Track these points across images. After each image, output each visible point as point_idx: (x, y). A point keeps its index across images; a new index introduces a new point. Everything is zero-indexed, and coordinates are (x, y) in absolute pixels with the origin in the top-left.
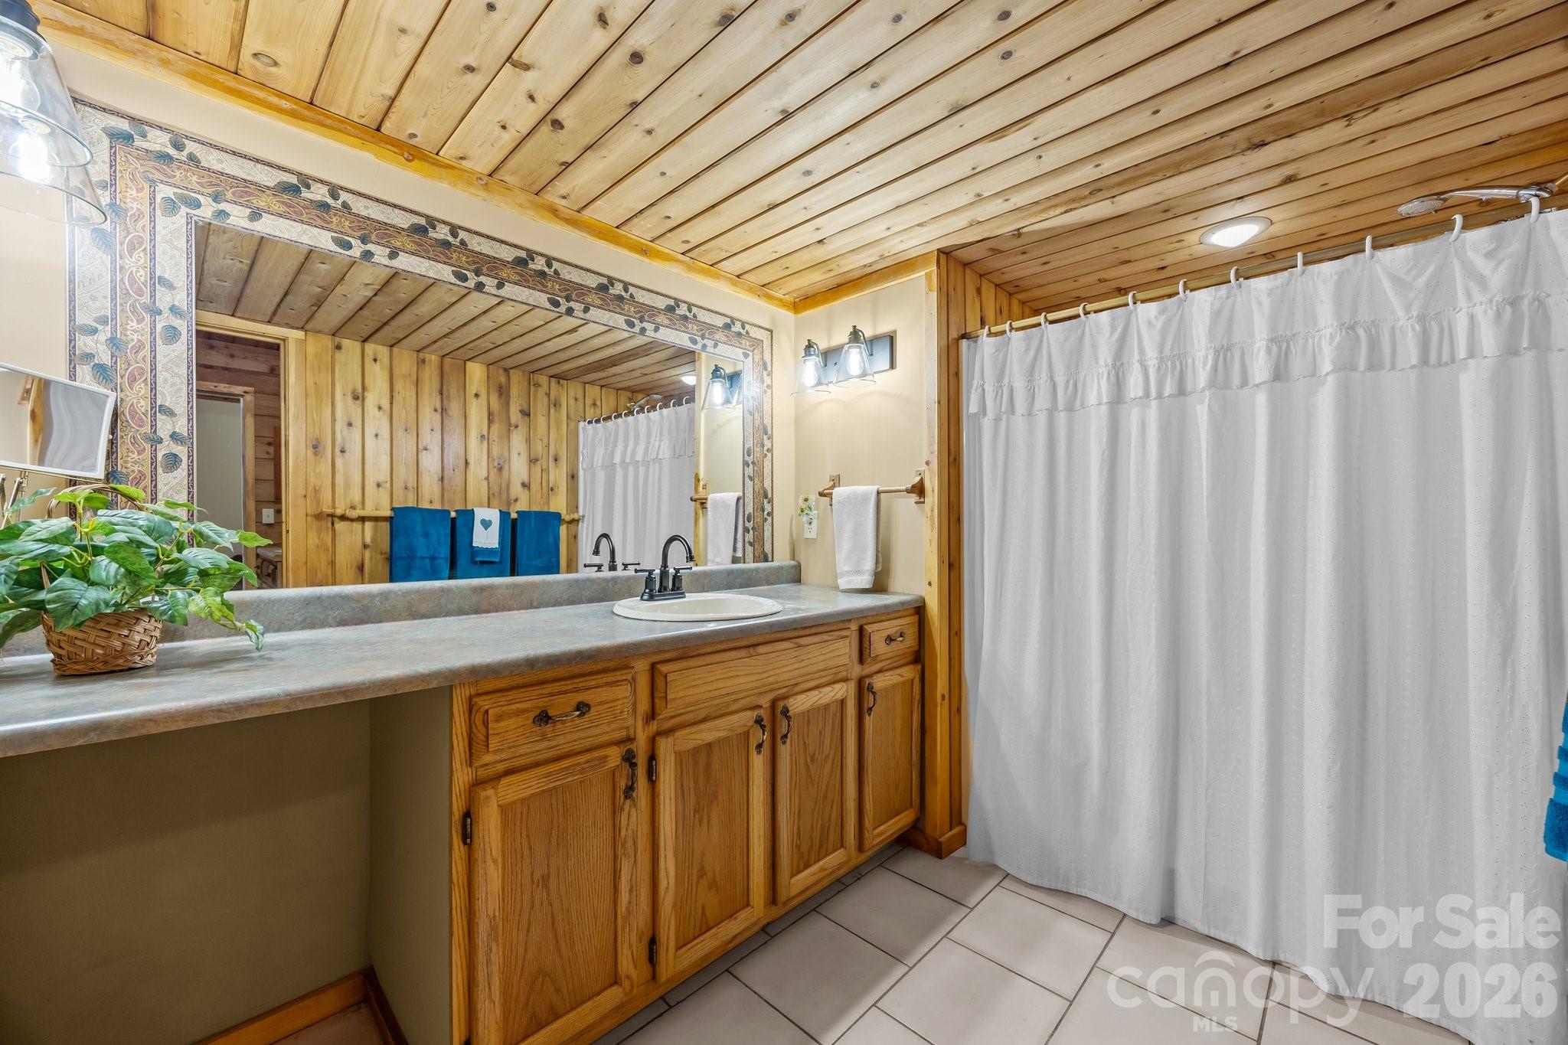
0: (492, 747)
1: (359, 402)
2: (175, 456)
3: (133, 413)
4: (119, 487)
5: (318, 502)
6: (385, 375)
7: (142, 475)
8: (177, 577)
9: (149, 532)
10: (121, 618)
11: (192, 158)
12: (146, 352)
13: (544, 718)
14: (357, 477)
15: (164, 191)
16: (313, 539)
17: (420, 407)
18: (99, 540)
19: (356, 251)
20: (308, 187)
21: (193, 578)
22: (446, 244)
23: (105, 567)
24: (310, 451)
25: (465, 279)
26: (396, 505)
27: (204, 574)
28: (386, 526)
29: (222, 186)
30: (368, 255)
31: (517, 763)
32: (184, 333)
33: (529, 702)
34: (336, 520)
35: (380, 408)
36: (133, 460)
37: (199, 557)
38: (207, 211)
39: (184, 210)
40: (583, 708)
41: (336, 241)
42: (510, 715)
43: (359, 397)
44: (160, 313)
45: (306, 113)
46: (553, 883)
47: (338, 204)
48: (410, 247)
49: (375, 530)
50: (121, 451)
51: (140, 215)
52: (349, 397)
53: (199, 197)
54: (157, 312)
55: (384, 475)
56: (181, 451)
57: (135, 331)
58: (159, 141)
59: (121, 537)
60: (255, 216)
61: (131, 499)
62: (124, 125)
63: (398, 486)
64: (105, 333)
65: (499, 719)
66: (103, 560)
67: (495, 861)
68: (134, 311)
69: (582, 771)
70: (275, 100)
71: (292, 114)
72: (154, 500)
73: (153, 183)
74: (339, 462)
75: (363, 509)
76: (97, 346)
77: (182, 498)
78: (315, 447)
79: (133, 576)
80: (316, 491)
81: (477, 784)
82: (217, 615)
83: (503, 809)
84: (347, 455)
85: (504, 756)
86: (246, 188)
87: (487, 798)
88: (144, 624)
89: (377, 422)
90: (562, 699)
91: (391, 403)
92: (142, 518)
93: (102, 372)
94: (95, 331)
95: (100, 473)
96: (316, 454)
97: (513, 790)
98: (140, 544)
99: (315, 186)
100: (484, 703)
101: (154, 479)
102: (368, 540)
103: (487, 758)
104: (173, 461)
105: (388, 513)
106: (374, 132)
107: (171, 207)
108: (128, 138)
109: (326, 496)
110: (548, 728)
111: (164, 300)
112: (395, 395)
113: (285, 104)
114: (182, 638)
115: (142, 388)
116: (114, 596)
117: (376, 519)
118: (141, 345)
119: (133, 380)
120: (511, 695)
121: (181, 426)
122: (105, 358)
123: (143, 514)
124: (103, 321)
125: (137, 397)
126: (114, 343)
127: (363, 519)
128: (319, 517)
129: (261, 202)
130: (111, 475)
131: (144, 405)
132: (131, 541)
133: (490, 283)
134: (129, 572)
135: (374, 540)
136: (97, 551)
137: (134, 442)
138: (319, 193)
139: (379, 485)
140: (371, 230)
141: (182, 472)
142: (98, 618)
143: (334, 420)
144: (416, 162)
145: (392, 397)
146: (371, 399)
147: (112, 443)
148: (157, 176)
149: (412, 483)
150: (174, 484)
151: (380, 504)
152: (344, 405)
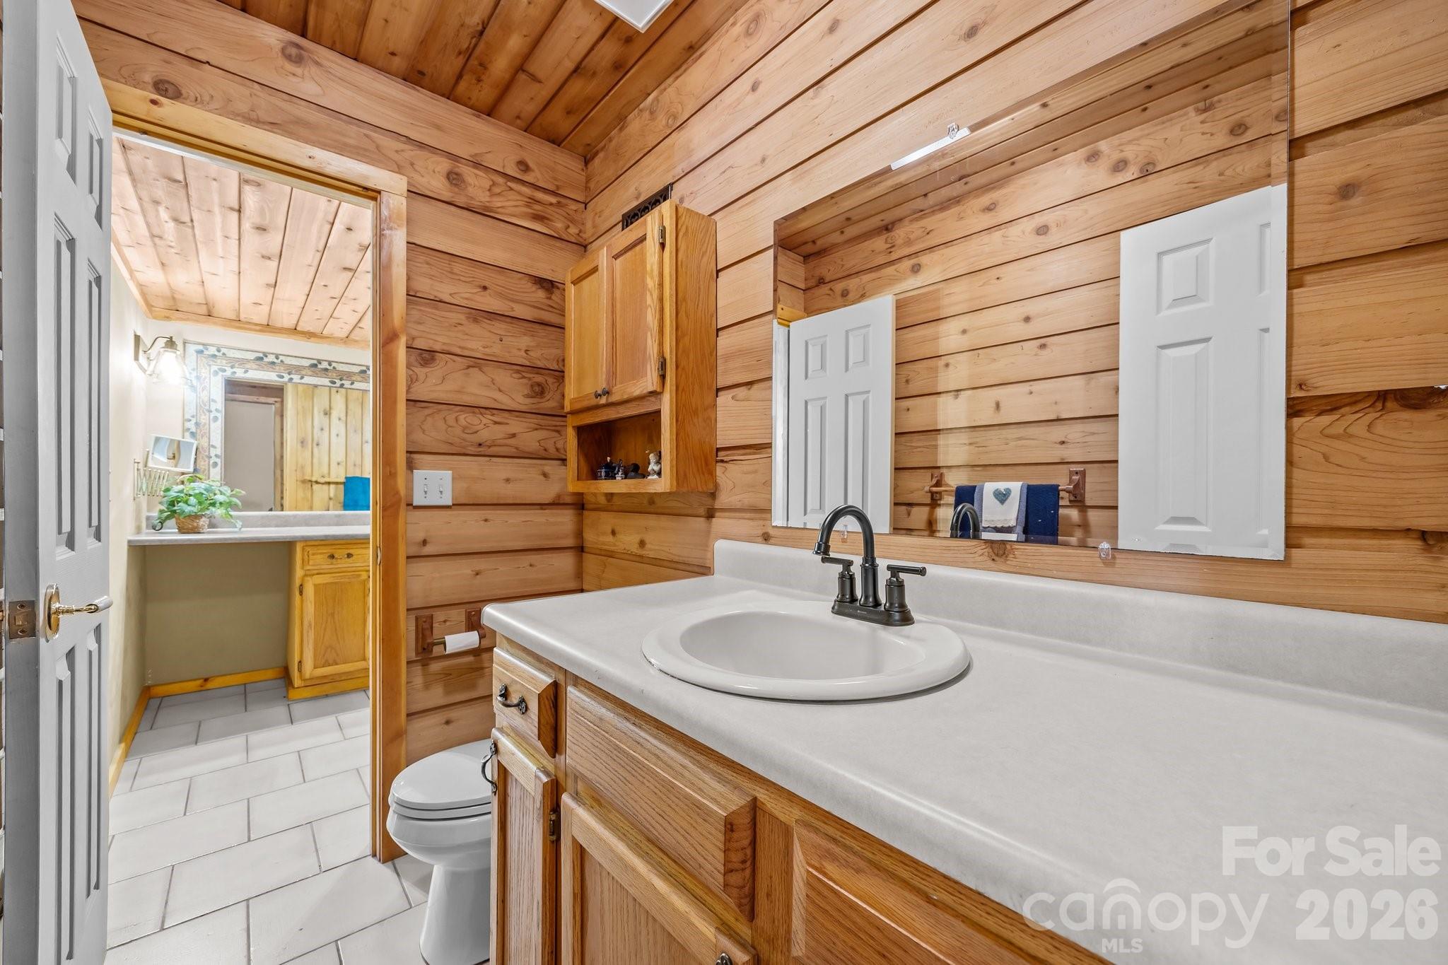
0: (310, 563)
1: (328, 416)
2: (216, 463)
3: (203, 448)
4: (198, 475)
5: (303, 474)
6: (343, 400)
7: (205, 470)
8: (213, 504)
9: (205, 490)
10: (196, 517)
11: (224, 354)
12: (207, 426)
13: (332, 557)
14: (326, 460)
15: (215, 368)
16: (300, 494)
17: (364, 417)
18: (191, 493)
19: (287, 377)
20: (266, 356)
21: (218, 505)
22: (326, 370)
23: (193, 500)
24: (299, 445)
25: (335, 383)
26: (348, 476)
27: (221, 503)
28: (342, 487)
29: (234, 362)
30: (291, 379)
31: (322, 571)
32: (220, 418)
33: (328, 550)
34: (314, 483)
35: (340, 419)
36: (202, 464)
37: (220, 498)
38: (228, 373)
39: (221, 373)
40: (349, 556)
41: (278, 376)
42: (318, 554)
43: (327, 413)
44: (211, 411)
45: (265, 329)
46: (336, 616)
47: (279, 361)
48: (310, 373)
49: (336, 490)
50: (198, 461)
51: (205, 378)
52: (322, 413)
53: (226, 368)
54: (210, 411)
55: (341, 458)
56: (218, 461)
57: (203, 419)
58: (212, 350)
59: (197, 492)
60: (246, 372)
61: (201, 479)
62: (201, 347)
63: (350, 463)
64: (194, 421)
65: (313, 554)
66: (191, 498)
67: (311, 602)
68: (203, 412)
69: (349, 578)
70: (254, 327)
71: (260, 331)
72: (209, 478)
73: (210, 365)
74: (316, 450)
75: (329, 477)
76: (191, 425)
77: (219, 478)
78: (302, 442)
79: (200, 503)
80: (303, 467)
81: (306, 575)
82: (224, 516)
83: (316, 586)
84: (320, 447)
85: (316, 568)
86: (242, 362)
87: (308, 580)
88: (204, 519)
89: (338, 427)
90: (340, 551)
91: (346, 416)
92: (203, 486)
93: (193, 435)
94: (190, 420)
95: (191, 470)
96: (302, 447)
97: (319, 580)
98: (202, 494)
99: (269, 356)
100: (308, 549)
101: (209, 471)
102: (332, 495)
103: (308, 568)
104: (215, 464)
105: (343, 480)
106: (294, 331)
107: (216, 373)
108: (202, 352)
109: (308, 470)
110: (334, 560)
111: (213, 407)
112: (349, 412)
113: (258, 328)
114: (217, 528)
115: (206, 439)
116: (195, 510)
117: (337, 483)
118: (205, 424)
119: (202, 437)
120: (319, 547)
121: (219, 452)
122: (193, 430)
123: (203, 484)
124: (193, 417)
125: (204, 443)
126: (197, 424)
127: (329, 483)
128: (304, 482)
129: (248, 366)
130: (195, 470)
131: (206, 445)
132: (200, 493)
133: (347, 384)
134: (199, 502)
135: (335, 495)
136: (190, 495)
137: (203, 458)
138: (271, 358)
139: (338, 464)
140: (291, 369)
141: (218, 468)
142: (190, 516)
143: (313, 427)
144: (312, 339)
145: (347, 412)
146: (335, 414)
147: (196, 459)
148: (211, 363)
149: (358, 462)
150: (216, 473)
151: (339, 475)
152: (319, 418)
